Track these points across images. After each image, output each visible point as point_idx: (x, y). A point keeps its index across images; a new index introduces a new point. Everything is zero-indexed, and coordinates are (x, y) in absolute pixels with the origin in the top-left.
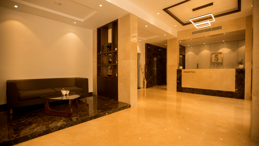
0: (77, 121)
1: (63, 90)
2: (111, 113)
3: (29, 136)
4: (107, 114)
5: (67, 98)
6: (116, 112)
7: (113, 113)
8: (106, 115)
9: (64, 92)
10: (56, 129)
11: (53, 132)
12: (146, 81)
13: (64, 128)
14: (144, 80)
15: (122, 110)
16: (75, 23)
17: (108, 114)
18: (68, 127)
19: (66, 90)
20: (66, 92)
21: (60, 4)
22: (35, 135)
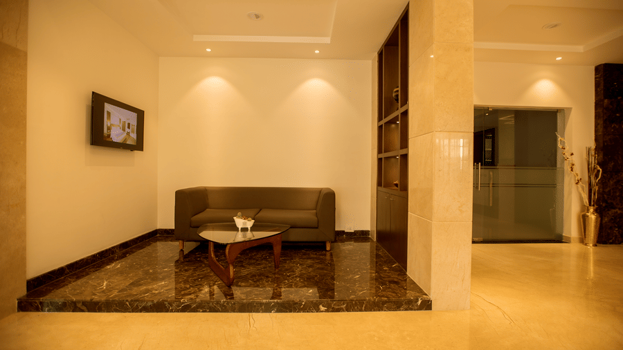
0: (228, 304)
1: (239, 217)
2: (338, 310)
3: (128, 303)
4: (322, 308)
5: (244, 236)
6: (361, 310)
7: (348, 310)
8: (318, 310)
9: (240, 222)
10: (179, 306)
11: (172, 311)
12: (592, 217)
13: (195, 310)
14: (584, 209)
15: (389, 309)
16: (317, 52)
17: (327, 311)
18: (203, 312)
19: (245, 217)
20: (244, 224)
21: (257, 17)
22: (137, 305)
